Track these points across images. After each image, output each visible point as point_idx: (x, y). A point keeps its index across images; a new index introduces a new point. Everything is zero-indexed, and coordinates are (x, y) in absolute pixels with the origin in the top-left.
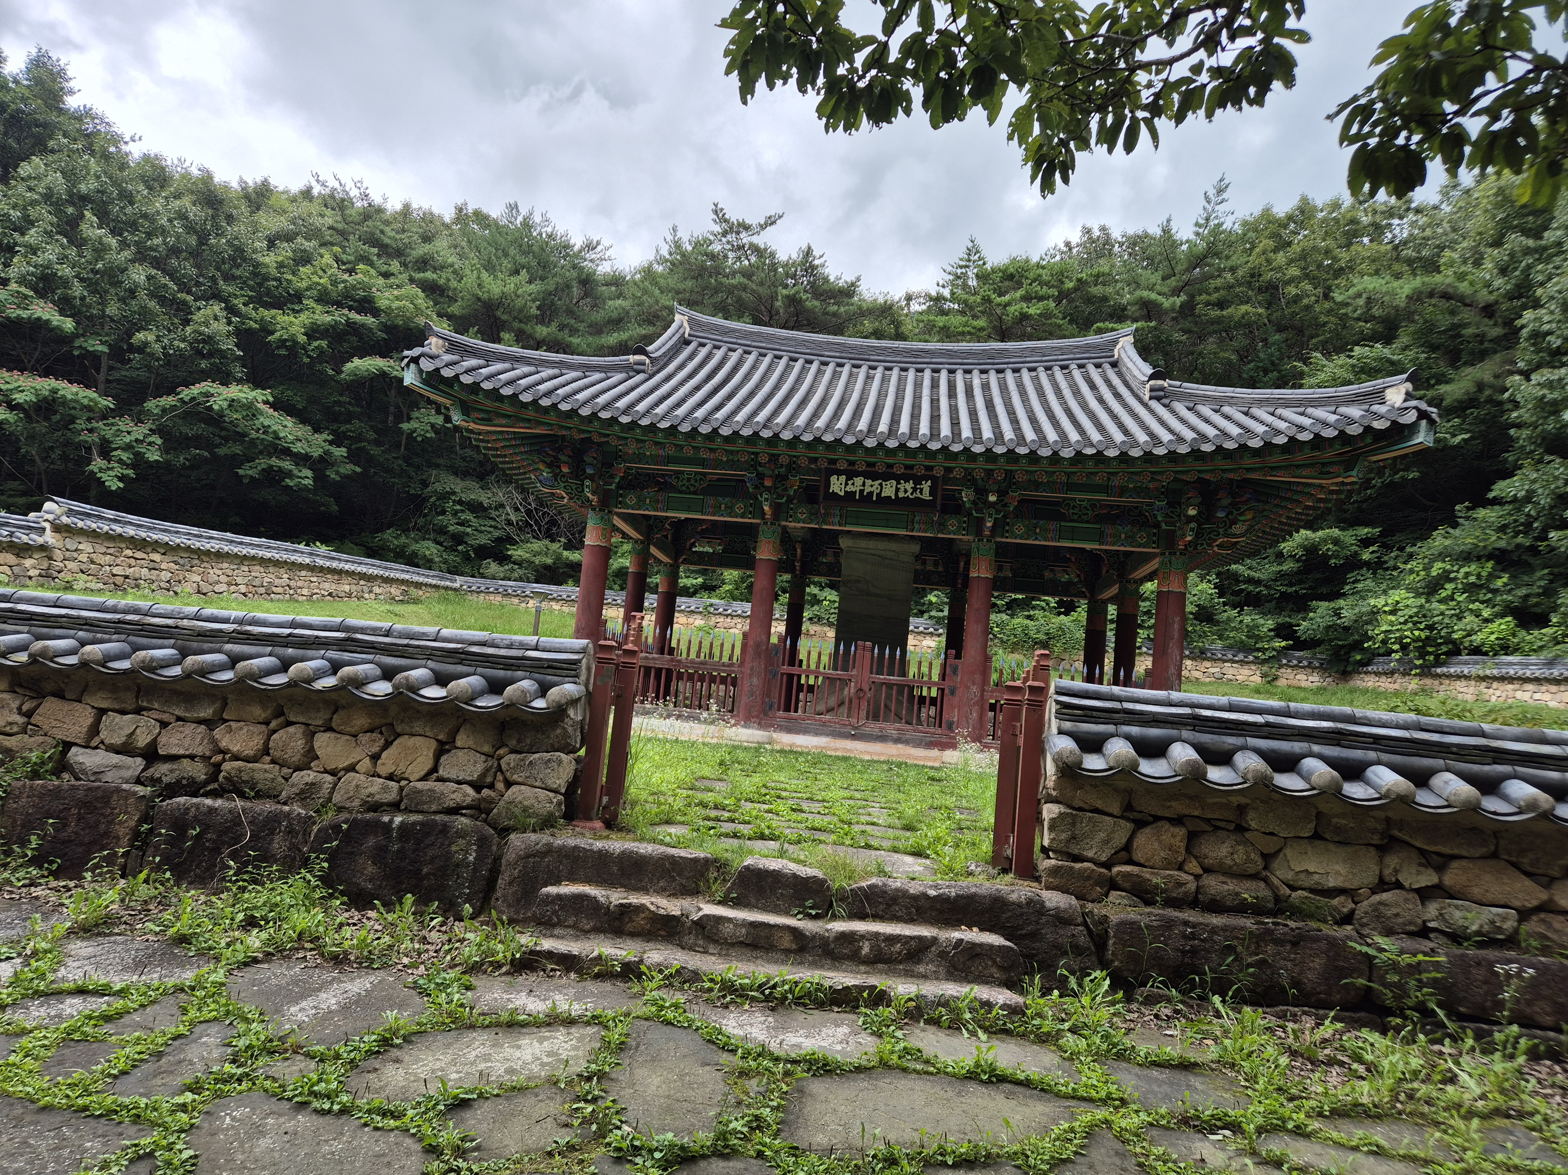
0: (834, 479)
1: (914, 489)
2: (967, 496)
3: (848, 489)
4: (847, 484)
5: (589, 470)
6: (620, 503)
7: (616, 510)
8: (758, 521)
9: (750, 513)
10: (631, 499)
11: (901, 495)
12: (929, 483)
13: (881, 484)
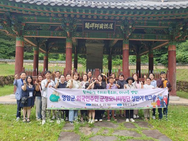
0: (86, 24)
1: (108, 26)
2: (122, 27)
3: (90, 27)
4: (90, 25)
5: (13, 23)
6: (25, 34)
7: (25, 36)
8: (66, 37)
9: (63, 35)
10: (29, 32)
11: (105, 28)
12: (112, 24)
13: (99, 25)
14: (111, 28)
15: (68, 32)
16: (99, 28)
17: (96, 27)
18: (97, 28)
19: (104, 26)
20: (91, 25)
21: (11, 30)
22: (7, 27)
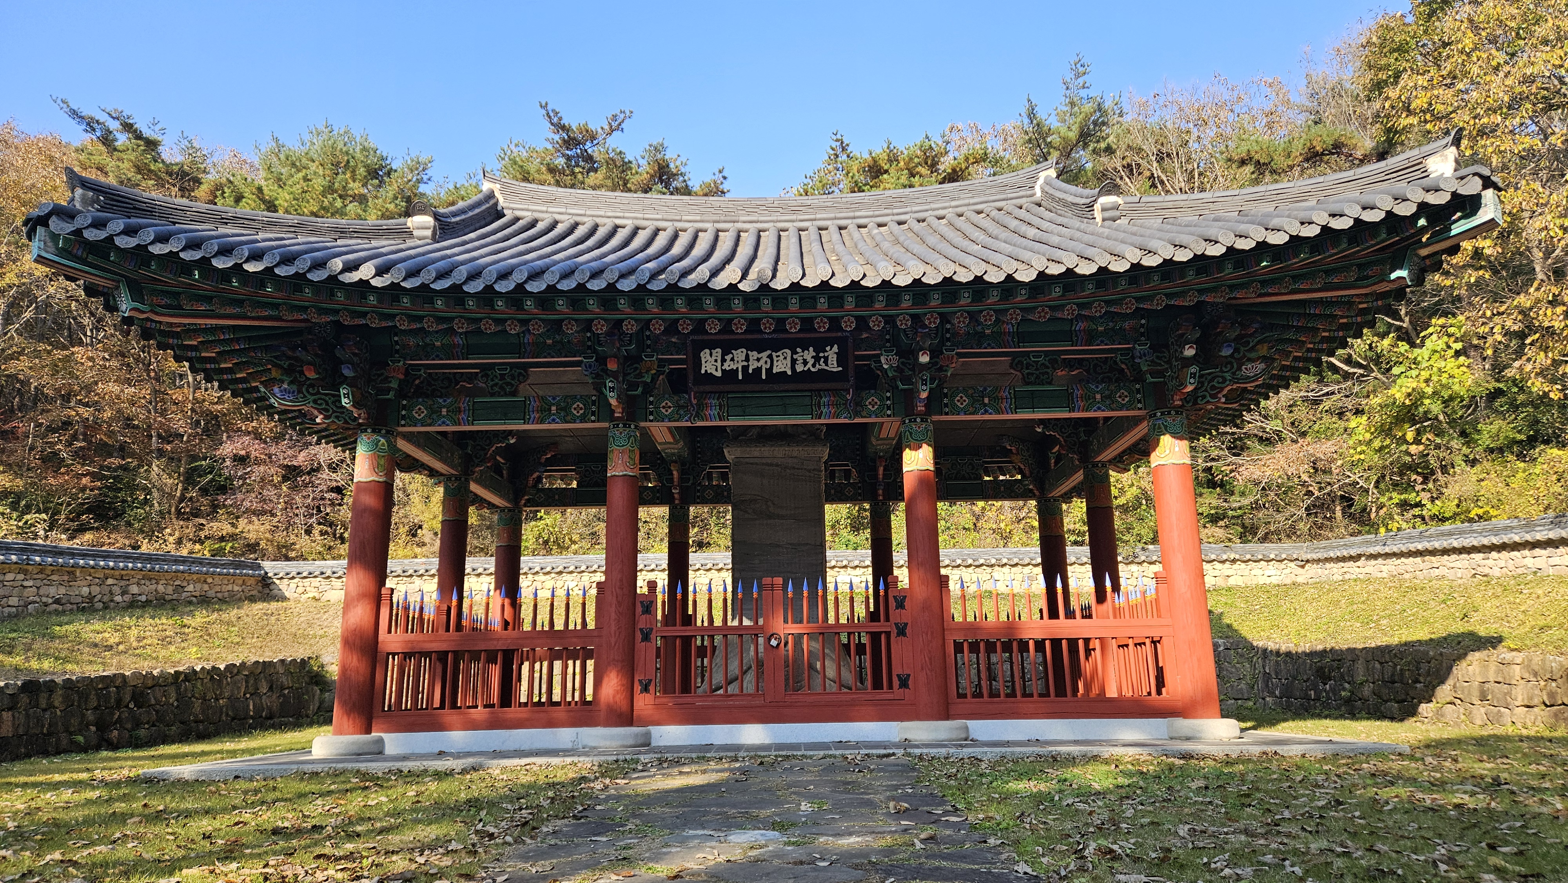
0: (705, 355)
1: (817, 359)
2: (888, 361)
3: (726, 367)
4: (723, 361)
5: (347, 372)
6: (404, 417)
7: (401, 429)
8: (606, 425)
9: (593, 414)
10: (420, 412)
11: (799, 368)
12: (835, 348)
13: (770, 357)
14: (833, 366)
15: (613, 402)
16: (769, 371)
17: (753, 365)
18: (758, 370)
19: (794, 362)
20: (728, 357)
21: (334, 403)
22: (318, 393)
